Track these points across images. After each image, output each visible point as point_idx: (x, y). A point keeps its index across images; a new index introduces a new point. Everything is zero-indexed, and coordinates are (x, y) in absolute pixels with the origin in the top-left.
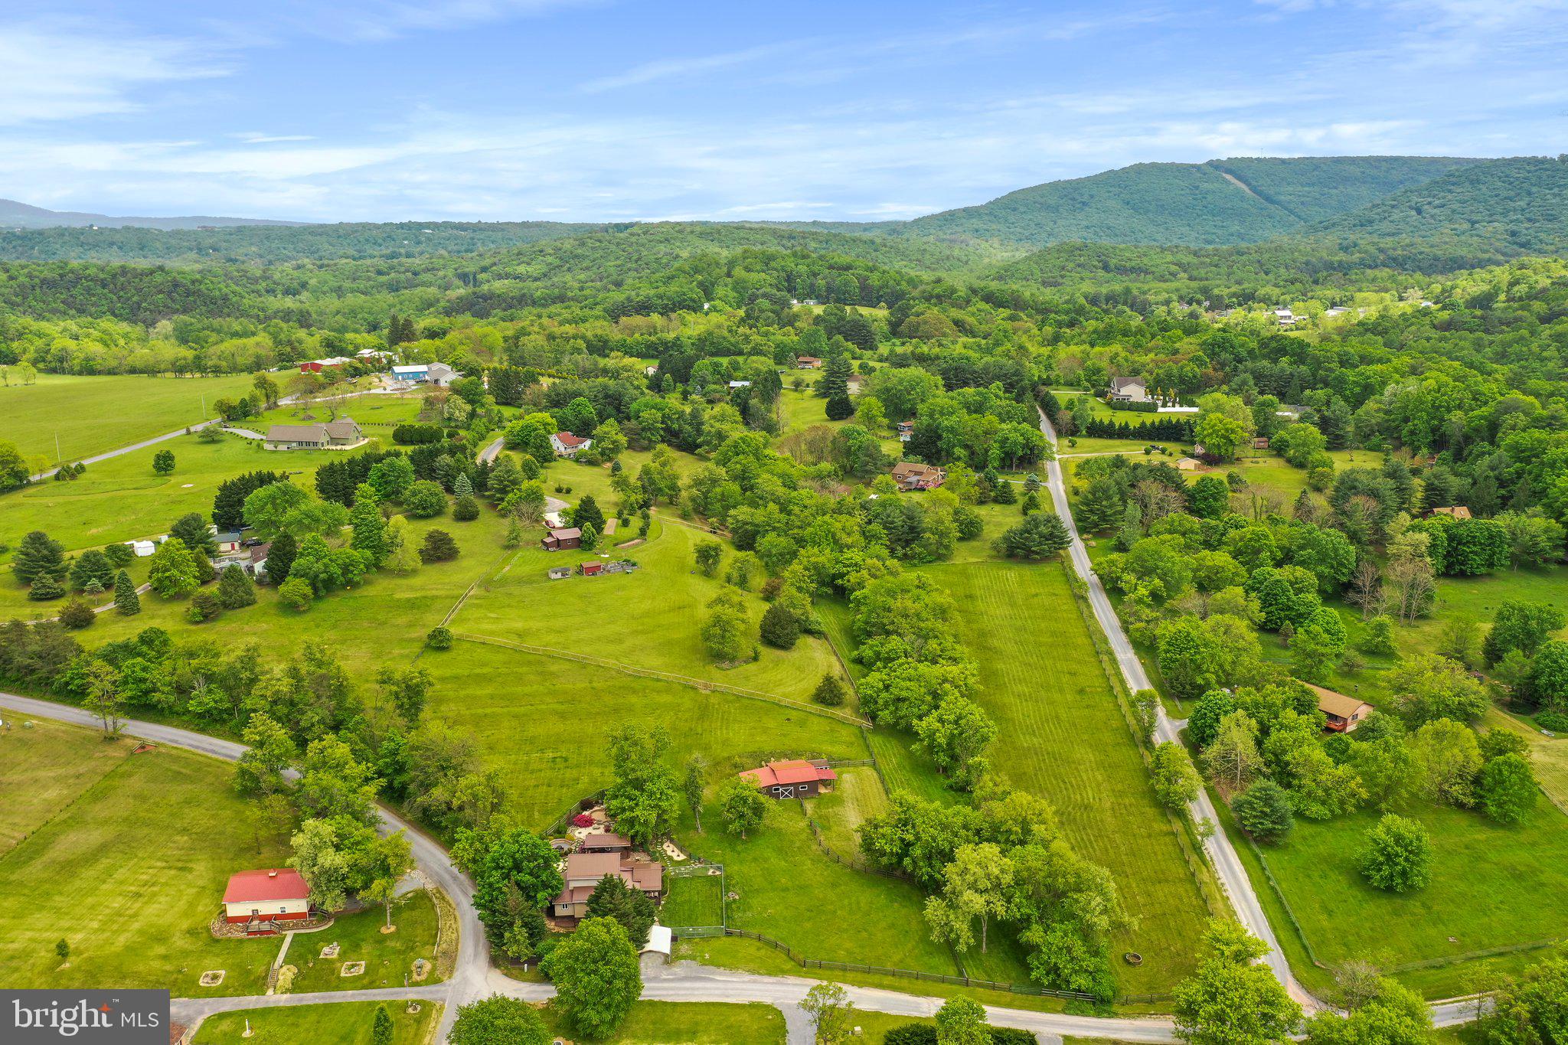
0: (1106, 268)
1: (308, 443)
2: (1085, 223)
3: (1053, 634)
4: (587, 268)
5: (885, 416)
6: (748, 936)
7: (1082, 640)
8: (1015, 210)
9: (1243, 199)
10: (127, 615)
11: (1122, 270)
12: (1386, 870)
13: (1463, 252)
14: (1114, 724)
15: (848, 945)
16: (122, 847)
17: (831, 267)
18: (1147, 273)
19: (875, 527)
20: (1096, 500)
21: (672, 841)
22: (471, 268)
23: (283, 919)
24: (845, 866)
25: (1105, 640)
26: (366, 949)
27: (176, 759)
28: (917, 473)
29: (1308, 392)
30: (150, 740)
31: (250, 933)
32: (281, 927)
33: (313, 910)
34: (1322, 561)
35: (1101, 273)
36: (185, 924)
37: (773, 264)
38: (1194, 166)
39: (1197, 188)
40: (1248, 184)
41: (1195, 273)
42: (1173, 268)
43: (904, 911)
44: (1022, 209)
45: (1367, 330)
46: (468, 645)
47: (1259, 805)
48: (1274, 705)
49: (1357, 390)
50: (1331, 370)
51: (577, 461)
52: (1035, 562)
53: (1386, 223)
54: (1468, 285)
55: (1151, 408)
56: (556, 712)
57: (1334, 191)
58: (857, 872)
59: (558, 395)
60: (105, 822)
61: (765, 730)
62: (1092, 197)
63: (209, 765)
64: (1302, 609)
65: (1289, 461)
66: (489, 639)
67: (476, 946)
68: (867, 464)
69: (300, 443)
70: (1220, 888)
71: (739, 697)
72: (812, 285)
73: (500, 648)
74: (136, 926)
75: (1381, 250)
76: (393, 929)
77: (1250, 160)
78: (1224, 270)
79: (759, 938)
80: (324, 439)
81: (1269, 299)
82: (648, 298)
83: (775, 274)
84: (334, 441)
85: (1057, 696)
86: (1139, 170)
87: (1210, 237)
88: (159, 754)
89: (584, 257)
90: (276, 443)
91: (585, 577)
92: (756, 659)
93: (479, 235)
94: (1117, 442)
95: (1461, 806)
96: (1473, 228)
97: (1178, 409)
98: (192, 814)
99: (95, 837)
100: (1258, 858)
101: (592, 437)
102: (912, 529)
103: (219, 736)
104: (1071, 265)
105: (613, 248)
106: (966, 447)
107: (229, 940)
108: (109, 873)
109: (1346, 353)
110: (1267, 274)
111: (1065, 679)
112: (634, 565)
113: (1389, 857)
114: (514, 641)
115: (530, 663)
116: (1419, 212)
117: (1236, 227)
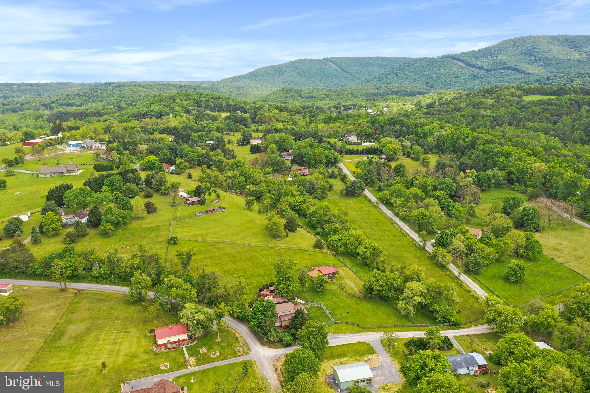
0: (301, 96)
1: (59, 173)
2: (284, 81)
3: (375, 219)
4: (101, 101)
5: (278, 150)
6: (342, 323)
7: (385, 220)
8: (258, 76)
9: (337, 71)
10: (37, 244)
11: (307, 97)
12: (515, 276)
13: (414, 89)
14: (411, 244)
15: (375, 321)
16: (96, 328)
17: (212, 98)
18: (315, 98)
19: (302, 189)
20: (369, 175)
21: (297, 297)
22: (47, 102)
23: (180, 342)
24: (357, 298)
25: (392, 219)
26: (215, 347)
27: (96, 294)
28: (300, 170)
29: (407, 136)
30: (80, 289)
31: (169, 349)
32: (180, 345)
33: (190, 337)
34: (446, 189)
35: (300, 99)
36: (141, 350)
37: (190, 97)
38: (319, 60)
39: (321, 67)
40: (338, 66)
41: (331, 98)
42: (324, 96)
43: (383, 308)
44: (261, 76)
45: (402, 116)
46: (183, 242)
47: (473, 262)
48: (464, 232)
49: (422, 135)
50: (413, 128)
51: (172, 173)
52: (356, 196)
53: (387, 80)
54: (425, 100)
55: (360, 144)
56: (230, 261)
57: (366, 69)
58: (362, 299)
59: (152, 149)
60: (82, 320)
61: (305, 259)
62: (285, 71)
63: (110, 295)
64: (448, 204)
65: (412, 159)
66: (191, 239)
67: (253, 341)
68: (282, 168)
69: (55, 173)
70: (470, 288)
71: (290, 249)
72: (207, 105)
73: (196, 241)
74: (122, 354)
75: (389, 89)
76: (220, 340)
77: (337, 58)
78: (341, 96)
79: (346, 323)
80: (65, 171)
81: (362, 106)
82: (146, 111)
83: (192, 101)
84: (68, 171)
85: (388, 238)
86: (301, 61)
87: (328, 85)
88: (87, 293)
89: (98, 96)
90: (45, 174)
91: (209, 214)
92: (287, 236)
93: (40, 88)
94: (356, 156)
95: (522, 256)
96: (414, 81)
97: (368, 144)
98: (115, 313)
99: (82, 327)
100: (476, 278)
101: (175, 164)
102: (313, 188)
103: (106, 284)
104: (289, 96)
105: (110, 92)
106: (313, 159)
107: (162, 352)
108: (97, 338)
109: (416, 123)
110: (355, 97)
111: (387, 232)
112: (224, 208)
113: (516, 272)
114: (200, 239)
115: (210, 245)
116: (397, 76)
117: (336, 82)
